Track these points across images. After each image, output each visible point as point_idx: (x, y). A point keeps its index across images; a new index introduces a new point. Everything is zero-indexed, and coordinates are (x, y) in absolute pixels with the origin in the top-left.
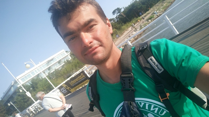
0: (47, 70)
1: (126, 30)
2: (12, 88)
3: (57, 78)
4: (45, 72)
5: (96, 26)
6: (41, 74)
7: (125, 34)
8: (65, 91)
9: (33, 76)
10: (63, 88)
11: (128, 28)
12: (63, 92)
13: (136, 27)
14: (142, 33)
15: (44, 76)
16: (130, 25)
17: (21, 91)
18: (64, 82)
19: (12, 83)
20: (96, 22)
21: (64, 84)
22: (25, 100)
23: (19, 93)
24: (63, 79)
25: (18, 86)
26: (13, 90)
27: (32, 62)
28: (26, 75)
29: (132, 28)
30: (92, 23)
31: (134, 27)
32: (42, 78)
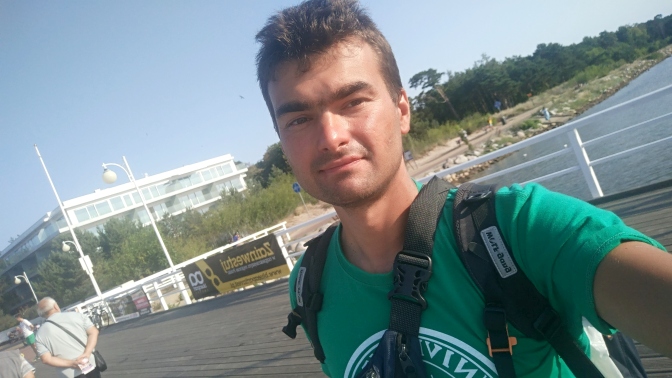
0: (164, 205)
1: (439, 145)
2: (42, 231)
3: (185, 236)
4: (155, 208)
5: (369, 103)
6: (139, 213)
7: (433, 154)
8: (199, 285)
9: (114, 213)
10: (197, 273)
11: (446, 139)
12: (193, 284)
13: (472, 143)
14: (487, 164)
15: (149, 220)
16: (454, 130)
17: (66, 247)
18: (205, 256)
19: (46, 216)
20: (371, 93)
21: (205, 260)
22: (70, 280)
23: (59, 253)
24: (203, 244)
25: (61, 230)
27: (126, 167)
28: (94, 204)
29: (458, 142)
30: (360, 94)
31: (466, 142)
32: (140, 224)
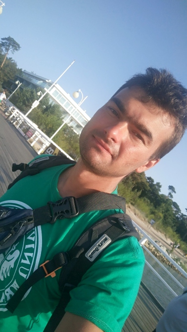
1: (165, 235)
2: (42, 82)
6: (68, 116)
7: (159, 234)
11: (170, 237)
13: (174, 251)
16: (176, 240)
17: (39, 94)
19: (48, 80)
20: (148, 142)
22: (27, 102)
23: (35, 92)
25: (45, 89)
26: (39, 83)
27: (83, 99)
28: (63, 96)
32: (63, 118)
